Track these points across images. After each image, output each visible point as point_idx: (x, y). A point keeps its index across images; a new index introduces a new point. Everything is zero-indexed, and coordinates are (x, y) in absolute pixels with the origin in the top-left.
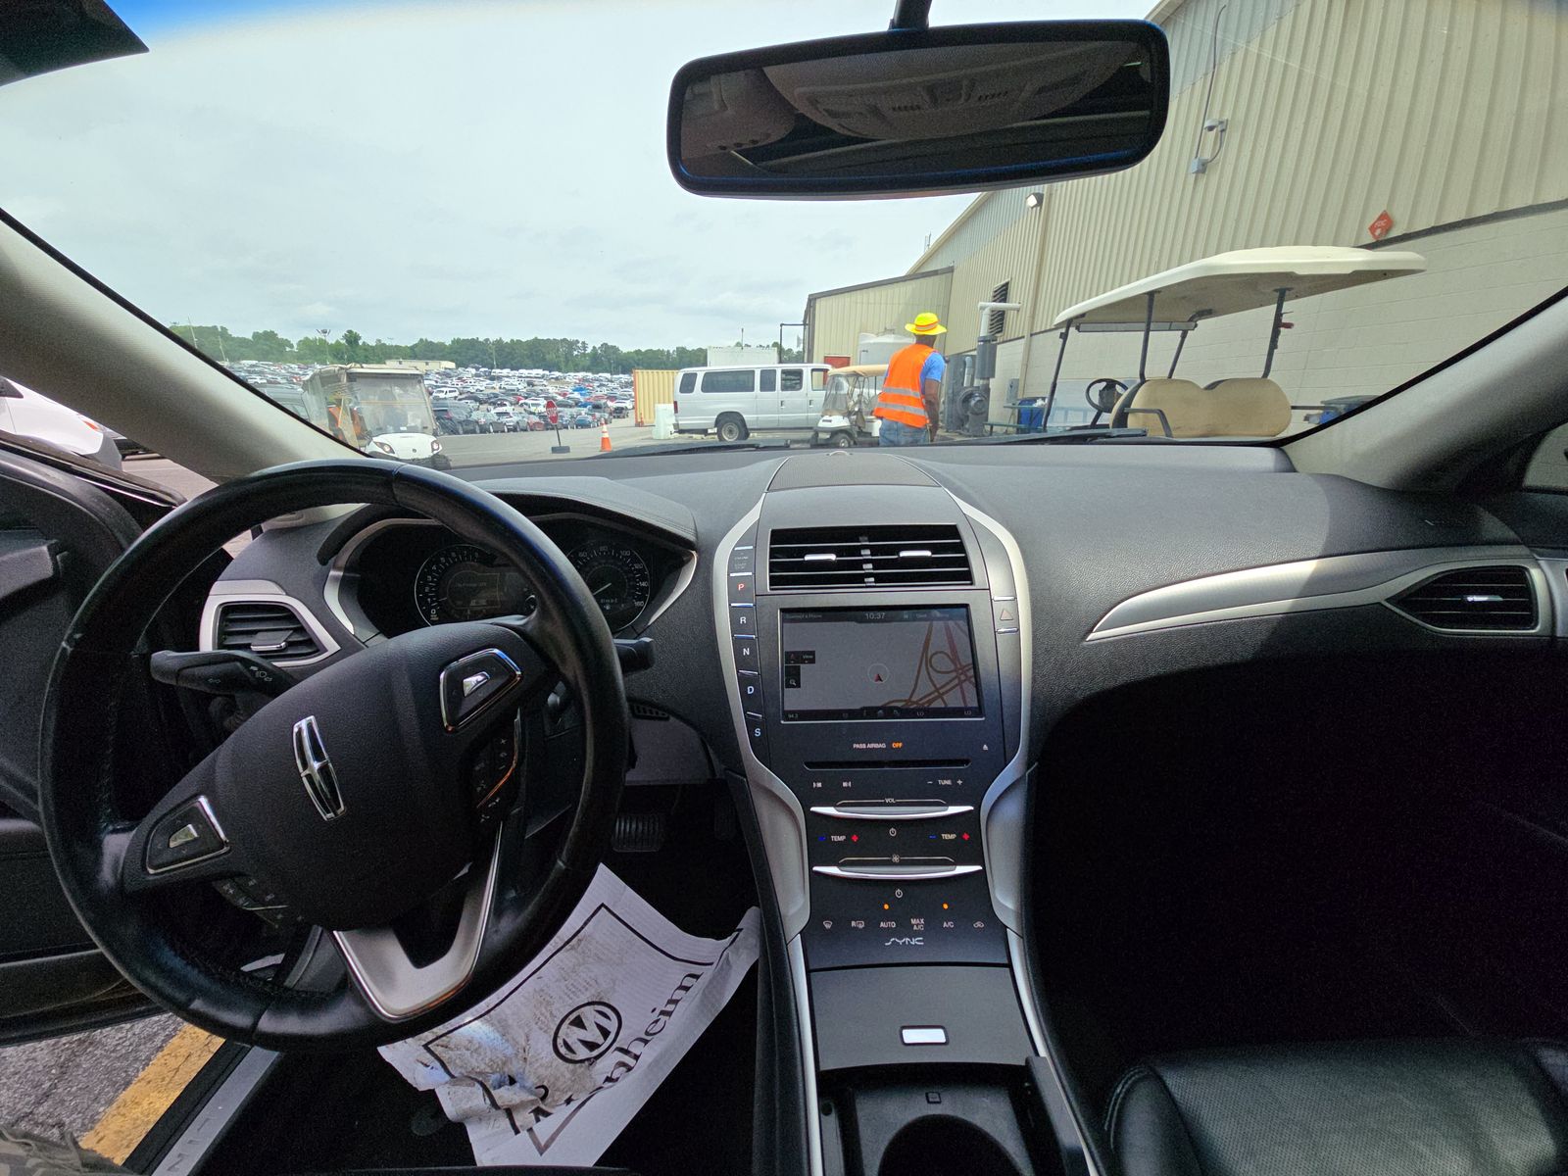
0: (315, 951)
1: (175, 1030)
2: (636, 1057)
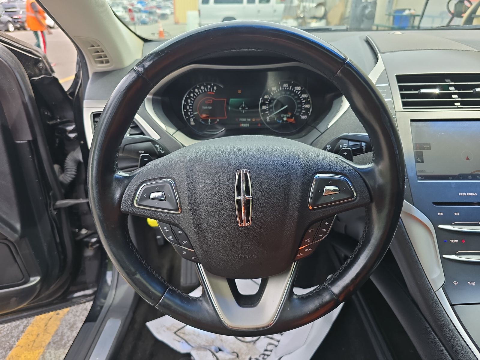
0: (116, 289)
1: (28, 323)
2: (279, 341)
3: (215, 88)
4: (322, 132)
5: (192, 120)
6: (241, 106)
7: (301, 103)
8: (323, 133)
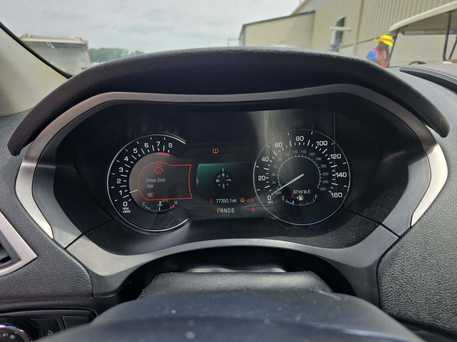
3: (170, 145)
4: (400, 235)
5: (125, 204)
6: (219, 177)
7: (329, 169)
8: (403, 235)
